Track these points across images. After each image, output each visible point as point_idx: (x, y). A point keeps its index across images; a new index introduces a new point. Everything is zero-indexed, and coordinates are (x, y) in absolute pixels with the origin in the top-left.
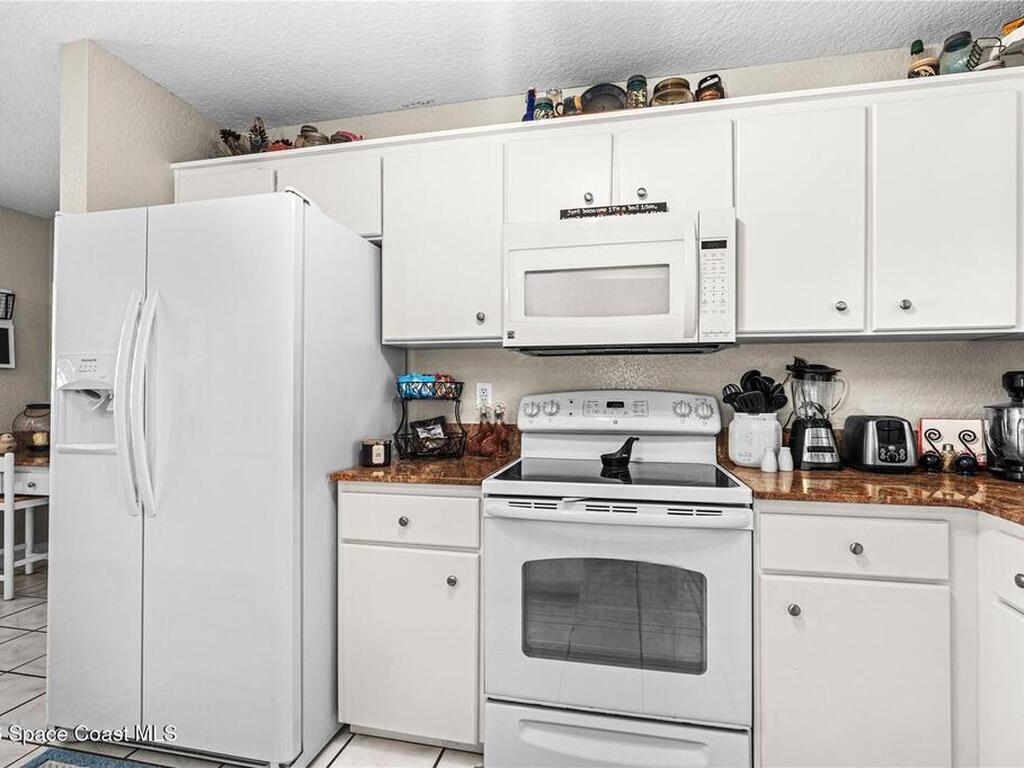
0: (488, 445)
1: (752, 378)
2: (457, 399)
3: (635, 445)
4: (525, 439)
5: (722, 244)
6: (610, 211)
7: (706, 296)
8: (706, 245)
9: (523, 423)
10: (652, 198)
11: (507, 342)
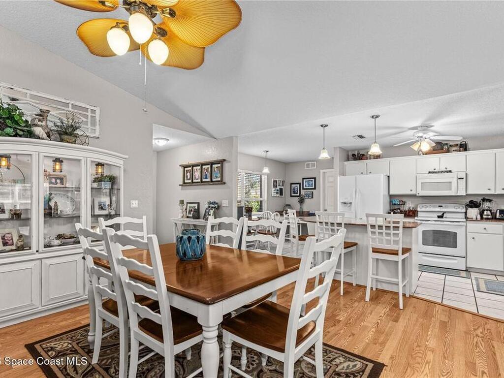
0: (411, 213)
1: (471, 202)
2: (404, 205)
3: (445, 214)
4: (419, 213)
5: (463, 178)
6: (439, 172)
7: (459, 187)
8: (459, 179)
9: (419, 209)
10: (448, 170)
11: (418, 195)
